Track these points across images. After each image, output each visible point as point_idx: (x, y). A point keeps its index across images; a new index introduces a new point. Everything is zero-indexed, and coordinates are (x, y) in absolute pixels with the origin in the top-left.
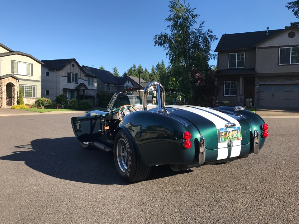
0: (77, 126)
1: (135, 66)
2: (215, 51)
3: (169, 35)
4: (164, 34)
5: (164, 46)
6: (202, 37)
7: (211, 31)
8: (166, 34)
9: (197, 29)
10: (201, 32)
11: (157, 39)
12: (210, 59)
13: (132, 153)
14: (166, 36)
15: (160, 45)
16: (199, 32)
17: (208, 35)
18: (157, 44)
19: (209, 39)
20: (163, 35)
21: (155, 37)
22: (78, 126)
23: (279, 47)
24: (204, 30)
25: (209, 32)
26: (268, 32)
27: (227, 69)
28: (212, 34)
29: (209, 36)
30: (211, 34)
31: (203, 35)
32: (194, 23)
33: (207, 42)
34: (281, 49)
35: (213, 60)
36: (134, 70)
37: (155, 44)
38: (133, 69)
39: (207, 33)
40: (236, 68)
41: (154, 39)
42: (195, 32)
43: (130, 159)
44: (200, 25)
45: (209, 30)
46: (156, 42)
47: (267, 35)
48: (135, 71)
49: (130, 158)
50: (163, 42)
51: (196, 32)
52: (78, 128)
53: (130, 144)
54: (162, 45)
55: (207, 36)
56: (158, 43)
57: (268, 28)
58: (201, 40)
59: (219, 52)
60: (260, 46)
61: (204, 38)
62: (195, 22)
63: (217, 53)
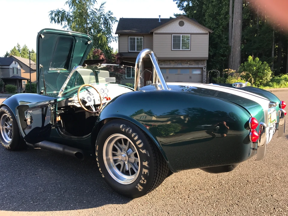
0: (26, 120)
1: (19, 45)
2: (116, 34)
3: (66, 12)
4: (61, 10)
5: (62, 24)
6: (102, 18)
7: (112, 13)
8: (63, 10)
9: (98, 10)
10: (102, 12)
11: (53, 15)
12: (112, 41)
13: (149, 155)
14: (64, 13)
15: (57, 22)
16: (100, 13)
17: (109, 16)
18: (53, 20)
19: (110, 21)
20: (60, 12)
21: (51, 12)
22: (29, 120)
23: (171, 34)
24: (105, 11)
25: (110, 14)
26: (160, 19)
27: (128, 52)
28: (113, 16)
29: (109, 18)
30: (111, 16)
31: (103, 16)
32: (94, 3)
33: (108, 23)
34: (173, 36)
35: (115, 42)
36: (19, 49)
37: (51, 20)
38: (17, 48)
39: (108, 14)
40: (136, 51)
41: (50, 14)
42: (95, 13)
43: (147, 166)
44: (101, 5)
45: (109, 12)
46: (52, 19)
47: (159, 22)
48: (19, 51)
49: (145, 164)
50: (60, 19)
51: (97, 12)
52: (29, 123)
53: (143, 141)
54: (60, 22)
55: (108, 18)
56: (55, 20)
57: (160, 16)
58: (102, 21)
59: (119, 35)
60: (156, 32)
61: (105, 19)
62: (95, 1)
63: (117, 35)
